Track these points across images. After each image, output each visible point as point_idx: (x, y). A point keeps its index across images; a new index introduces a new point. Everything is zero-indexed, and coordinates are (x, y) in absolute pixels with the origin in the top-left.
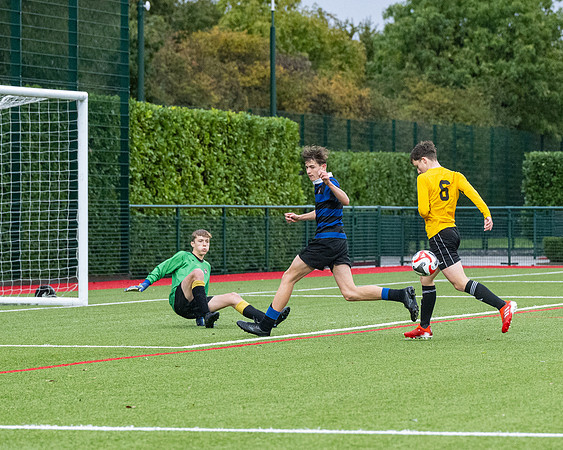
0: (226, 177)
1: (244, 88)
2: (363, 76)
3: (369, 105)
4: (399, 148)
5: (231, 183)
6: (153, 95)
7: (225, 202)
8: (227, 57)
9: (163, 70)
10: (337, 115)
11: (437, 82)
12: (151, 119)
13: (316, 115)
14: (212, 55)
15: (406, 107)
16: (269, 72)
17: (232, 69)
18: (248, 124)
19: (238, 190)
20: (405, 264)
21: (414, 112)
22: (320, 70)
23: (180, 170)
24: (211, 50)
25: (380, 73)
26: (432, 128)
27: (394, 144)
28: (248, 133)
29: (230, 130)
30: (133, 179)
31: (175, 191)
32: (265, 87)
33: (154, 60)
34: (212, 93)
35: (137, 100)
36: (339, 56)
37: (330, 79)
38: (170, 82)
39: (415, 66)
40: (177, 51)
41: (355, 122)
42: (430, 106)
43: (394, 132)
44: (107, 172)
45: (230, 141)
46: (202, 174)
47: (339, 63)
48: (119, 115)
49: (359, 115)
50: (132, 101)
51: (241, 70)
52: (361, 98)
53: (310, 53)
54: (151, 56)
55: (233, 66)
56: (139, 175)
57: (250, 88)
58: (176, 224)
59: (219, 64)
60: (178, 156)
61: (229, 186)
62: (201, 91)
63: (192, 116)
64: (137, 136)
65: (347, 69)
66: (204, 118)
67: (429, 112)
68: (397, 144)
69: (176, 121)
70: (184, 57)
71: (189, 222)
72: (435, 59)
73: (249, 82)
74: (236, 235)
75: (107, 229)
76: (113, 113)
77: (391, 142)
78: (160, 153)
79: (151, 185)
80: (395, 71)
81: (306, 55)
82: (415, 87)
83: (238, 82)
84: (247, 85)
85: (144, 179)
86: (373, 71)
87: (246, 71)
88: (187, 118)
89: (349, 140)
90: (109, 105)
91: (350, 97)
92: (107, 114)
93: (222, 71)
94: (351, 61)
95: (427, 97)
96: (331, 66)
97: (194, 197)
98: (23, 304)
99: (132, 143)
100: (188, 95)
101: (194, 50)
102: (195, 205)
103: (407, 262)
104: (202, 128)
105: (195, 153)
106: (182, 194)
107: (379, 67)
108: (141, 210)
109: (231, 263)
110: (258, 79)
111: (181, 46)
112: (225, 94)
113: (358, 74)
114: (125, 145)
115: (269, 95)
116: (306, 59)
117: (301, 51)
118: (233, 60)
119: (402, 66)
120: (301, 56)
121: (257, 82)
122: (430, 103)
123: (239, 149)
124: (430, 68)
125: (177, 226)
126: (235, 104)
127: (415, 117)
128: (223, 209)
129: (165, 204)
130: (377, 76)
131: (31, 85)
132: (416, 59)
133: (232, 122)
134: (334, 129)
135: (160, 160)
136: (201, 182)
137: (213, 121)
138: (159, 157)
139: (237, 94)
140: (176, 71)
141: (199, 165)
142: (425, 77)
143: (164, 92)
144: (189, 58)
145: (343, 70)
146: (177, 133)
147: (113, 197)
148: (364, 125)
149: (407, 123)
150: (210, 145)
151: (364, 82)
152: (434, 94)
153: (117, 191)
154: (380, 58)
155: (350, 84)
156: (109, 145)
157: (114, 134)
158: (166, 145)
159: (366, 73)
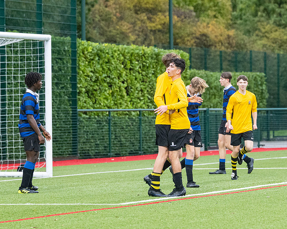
0: (142, 90)
1: (151, 31)
2: (230, 22)
3: (234, 41)
4: (255, 69)
5: (144, 94)
6: (91, 36)
7: (141, 107)
8: (139, 10)
9: (97, 20)
10: (213, 48)
11: (279, 25)
12: (91, 52)
13: (199, 48)
14: (129, 9)
15: (259, 42)
16: (168, 19)
17: (142, 18)
18: (156, 55)
19: (149, 99)
20: (261, 147)
21: (264, 46)
22: (201, 18)
23: (110, 86)
24: (129, 6)
25: (241, 19)
26: (276, 56)
27: (251, 67)
28: (156, 61)
29: (144, 59)
30: (80, 92)
31: (107, 100)
32: (165, 30)
33: (91, 13)
34: (130, 34)
35: (82, 40)
36: (214, 8)
37: (208, 24)
38: (102, 28)
39: (264, 15)
40: (106, 7)
41: (225, 52)
42: (275, 41)
43: (251, 59)
44: (62, 88)
45: (144, 66)
46: (126, 88)
47: (214, 13)
48: (70, 50)
49: (227, 48)
50: (79, 40)
51: (149, 19)
52: (229, 37)
53: (195, 7)
54: (89, 10)
55: (144, 16)
56: (84, 90)
57: (155, 31)
58: (109, 122)
59: (134, 15)
60: (109, 77)
61: (143, 96)
62: (122, 33)
63: (119, 50)
64: (82, 64)
65: (220, 17)
66: (126, 51)
67: (274, 45)
68: (253, 67)
69: (108, 53)
70: (111, 11)
71: (117, 121)
72: (278, 10)
73: (154, 27)
74: (148, 129)
75: (63, 126)
76: (66, 48)
77: (249, 65)
78: (97, 75)
79: (92, 96)
80: (252, 18)
81: (192, 8)
82: (264, 28)
83: (147, 27)
84: (153, 29)
85: (87, 92)
86: (236, 18)
87: (153, 20)
88: (115, 51)
89: (221, 64)
90: (63, 43)
91: (221, 35)
92: (62, 49)
93: (137, 20)
94: (222, 11)
95: (273, 35)
96: (208, 15)
97: (120, 104)
98: (9, 177)
99: (79, 68)
100: (113, 36)
101: (118, 6)
102: (121, 109)
103: (262, 145)
104: (125, 58)
105: (120, 74)
106: (112, 102)
107: (241, 15)
108: (85, 113)
109: (145, 147)
110: (161, 25)
111: (109, 3)
112: (138, 35)
113: (227, 20)
114: (74, 70)
115: (168, 35)
116: (191, 11)
117: (189, 5)
118: (144, 12)
119: (255, 15)
120: (188, 9)
121: (160, 27)
122: (275, 39)
123: (150, 71)
124: (275, 16)
125: (109, 124)
126: (145, 41)
127: (265, 49)
128: (140, 111)
129: (101, 108)
130: (239, 22)
131: (12, 30)
132: (265, 10)
133: (145, 54)
134: (211, 57)
135: (98, 80)
136: (125, 94)
137: (132, 53)
138: (97, 77)
139: (146, 35)
140: (106, 20)
141: (123, 83)
142: (271, 22)
143: (98, 34)
144: (114, 11)
145: (217, 18)
146: (109, 62)
147: (66, 105)
148: (231, 54)
149: (260, 53)
150: (130, 69)
151: (230, 25)
152: (277, 33)
153: (69, 101)
154: (241, 10)
155: (222, 27)
156: (64, 70)
157: (67, 62)
158: (101, 69)
159: (232, 20)
